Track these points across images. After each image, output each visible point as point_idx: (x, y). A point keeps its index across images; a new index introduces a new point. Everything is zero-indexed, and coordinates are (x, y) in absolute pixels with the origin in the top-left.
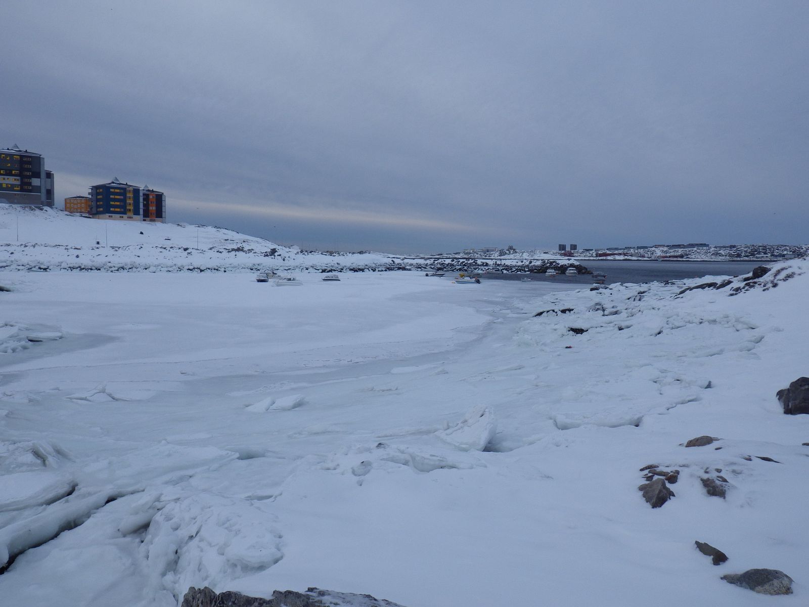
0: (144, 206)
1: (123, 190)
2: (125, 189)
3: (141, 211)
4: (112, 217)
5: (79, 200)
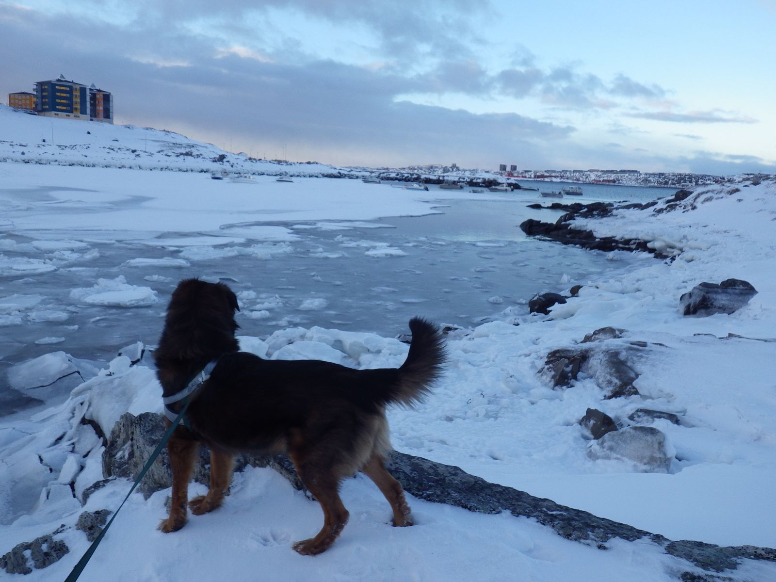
0: (90, 106)
1: (70, 88)
2: (71, 87)
3: (88, 111)
4: (58, 115)
5: (24, 96)
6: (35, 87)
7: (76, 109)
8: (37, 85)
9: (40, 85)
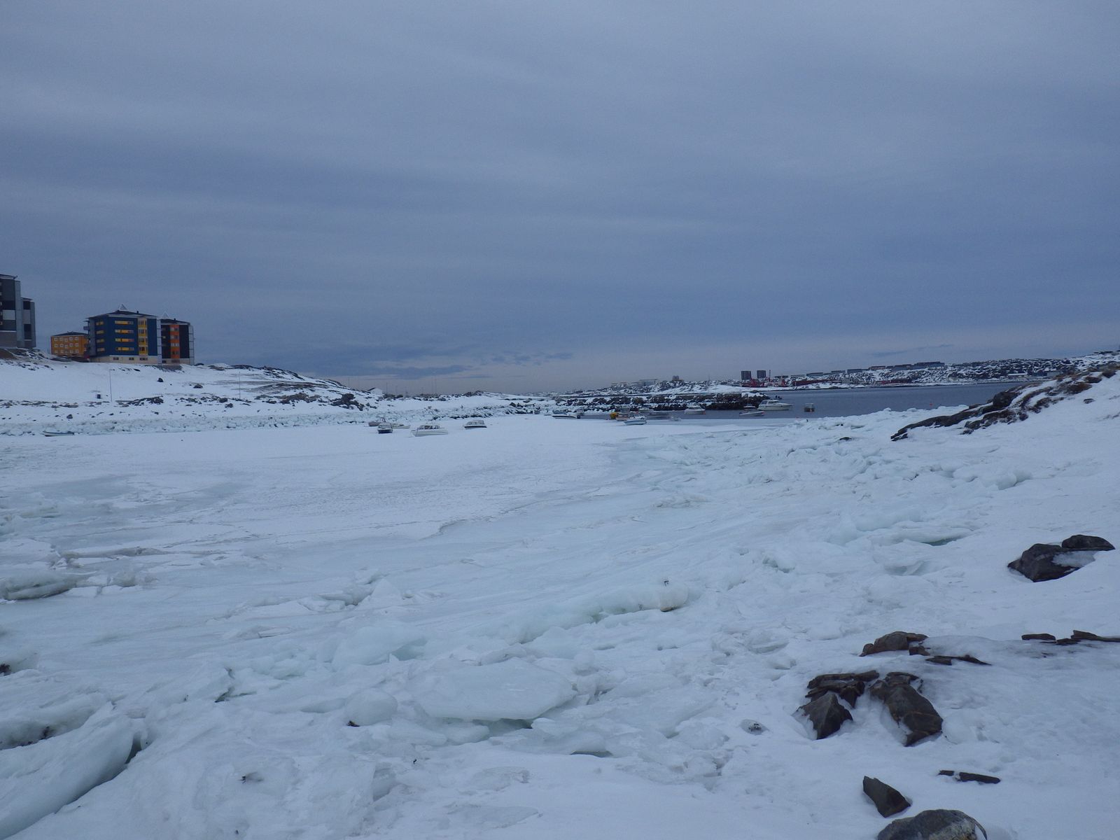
0: (163, 343)
1: (132, 321)
2: (135, 320)
3: (160, 350)
4: (118, 359)
5: (71, 338)
6: (86, 324)
7: (143, 349)
8: (89, 322)
9: (94, 320)
